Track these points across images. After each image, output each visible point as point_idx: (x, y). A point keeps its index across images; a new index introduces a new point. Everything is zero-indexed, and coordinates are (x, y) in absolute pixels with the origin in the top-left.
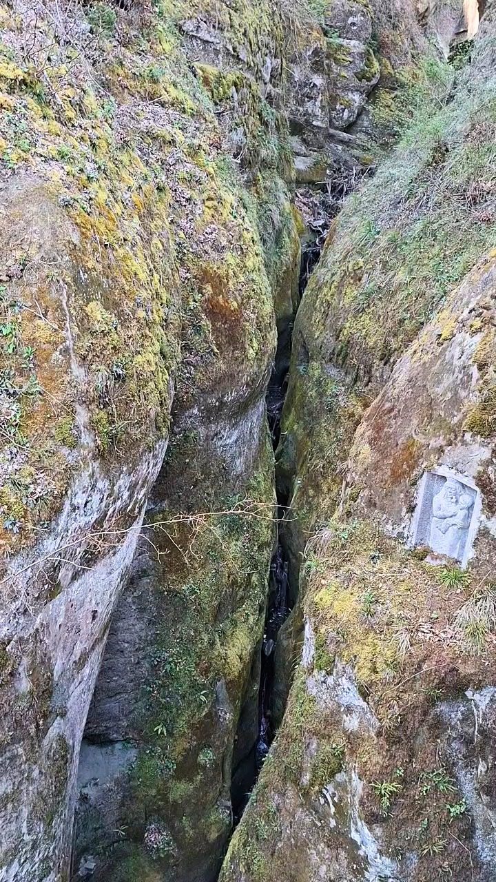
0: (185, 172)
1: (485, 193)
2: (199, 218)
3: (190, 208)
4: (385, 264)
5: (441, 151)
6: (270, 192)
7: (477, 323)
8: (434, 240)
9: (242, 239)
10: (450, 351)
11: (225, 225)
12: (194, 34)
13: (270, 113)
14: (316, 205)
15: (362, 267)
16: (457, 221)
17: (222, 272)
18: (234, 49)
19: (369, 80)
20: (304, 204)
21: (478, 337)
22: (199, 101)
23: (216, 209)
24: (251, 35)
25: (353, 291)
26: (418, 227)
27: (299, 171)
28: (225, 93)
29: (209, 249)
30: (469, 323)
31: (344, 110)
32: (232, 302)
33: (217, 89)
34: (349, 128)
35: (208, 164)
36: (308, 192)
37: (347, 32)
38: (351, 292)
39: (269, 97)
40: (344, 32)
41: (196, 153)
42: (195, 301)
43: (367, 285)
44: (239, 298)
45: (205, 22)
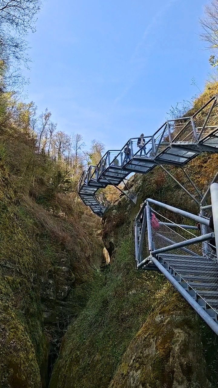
0: (2, 317)
1: (126, 317)
2: (7, 337)
3: (4, 333)
4: (89, 352)
5: (105, 303)
6: (34, 327)
7: (137, 365)
8: (109, 339)
9: (27, 345)
10: (128, 381)
11: (19, 339)
12: (4, 265)
13: (33, 294)
14: (53, 332)
15: (79, 356)
16: (117, 330)
17: (18, 362)
18: (20, 270)
19: (71, 280)
20: (48, 332)
21: (139, 372)
22: (7, 289)
23: (15, 332)
24: (26, 266)
25: (76, 368)
26: (101, 334)
27: (45, 318)
28: (16, 286)
29: (12, 351)
30: (134, 365)
31: (62, 293)
32: (23, 376)
33: (13, 285)
34: (65, 299)
35: (12, 313)
36: (49, 327)
37: (61, 264)
38: (75, 369)
39: (32, 288)
40: (60, 264)
41: (7, 309)
42: (5, 377)
43: (82, 364)
44: (26, 375)
45: (9, 261)
